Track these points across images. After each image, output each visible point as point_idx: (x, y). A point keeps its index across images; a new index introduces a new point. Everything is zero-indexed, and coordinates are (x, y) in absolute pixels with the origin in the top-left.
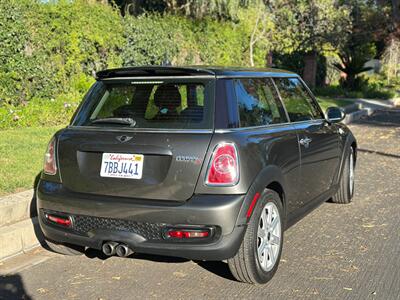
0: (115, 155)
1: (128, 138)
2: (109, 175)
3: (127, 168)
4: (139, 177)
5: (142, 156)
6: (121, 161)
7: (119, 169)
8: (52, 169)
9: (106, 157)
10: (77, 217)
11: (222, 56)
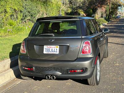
0: (49, 46)
1: (53, 40)
2: (47, 53)
3: (53, 50)
4: (58, 53)
5: (58, 46)
6: (51, 48)
7: (50, 50)
8: (24, 51)
9: (45, 47)
10: (36, 67)
11: (52, 13)
